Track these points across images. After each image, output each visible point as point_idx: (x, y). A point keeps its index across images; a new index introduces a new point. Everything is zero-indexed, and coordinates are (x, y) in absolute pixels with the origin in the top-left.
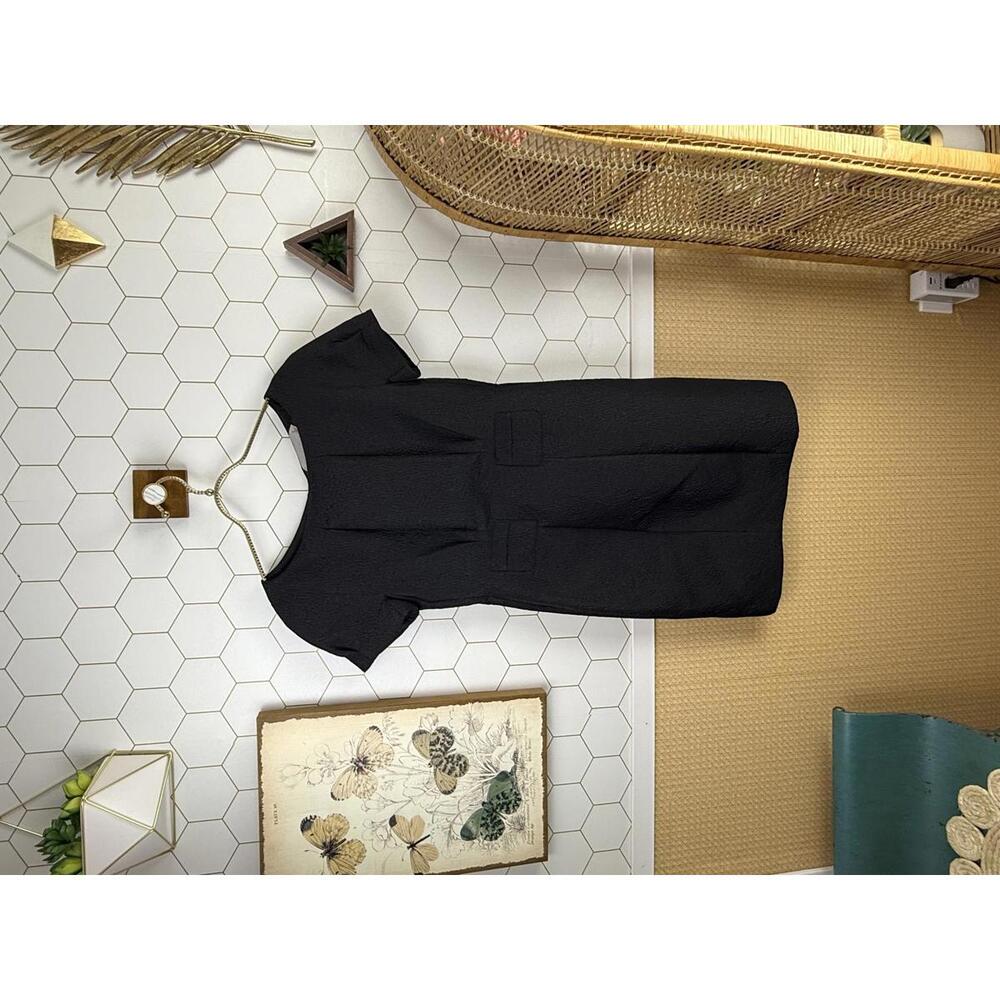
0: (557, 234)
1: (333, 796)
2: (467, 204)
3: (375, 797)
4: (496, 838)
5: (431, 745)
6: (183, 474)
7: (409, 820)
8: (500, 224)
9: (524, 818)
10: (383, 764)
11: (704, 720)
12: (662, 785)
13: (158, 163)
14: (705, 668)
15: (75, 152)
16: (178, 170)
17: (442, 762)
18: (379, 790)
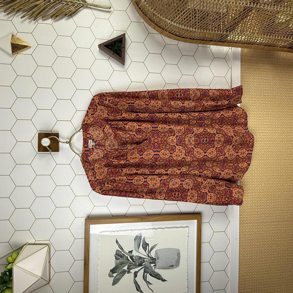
0: (206, 41)
2: (171, 29)
6: (57, 135)
8: (183, 37)
11: (259, 238)
12: (242, 264)
13: (52, 15)
14: (259, 217)
15: (21, 10)
16: (59, 17)
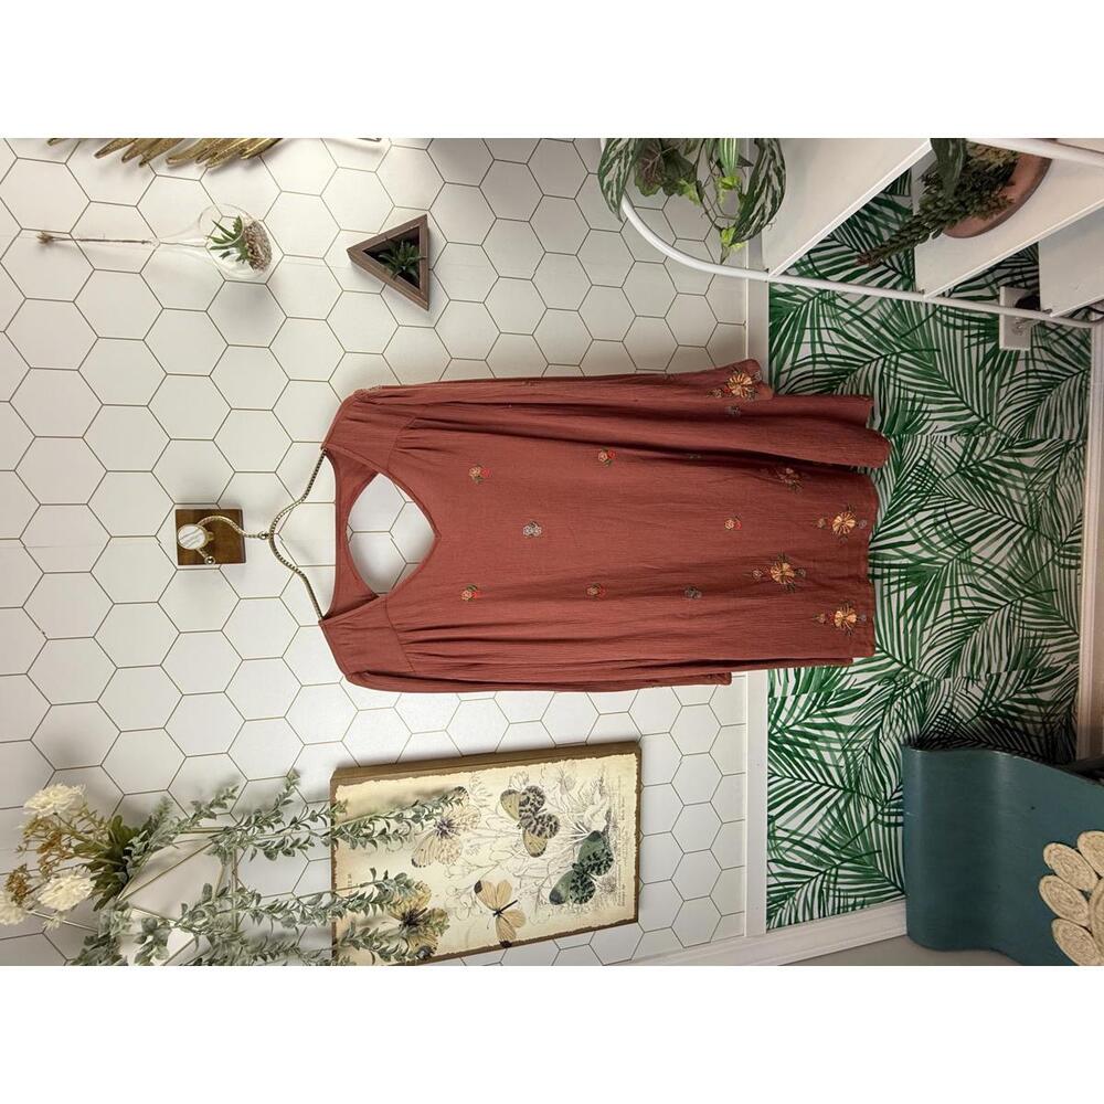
1: (414, 863)
3: (460, 862)
4: (586, 901)
5: (520, 805)
6: (236, 515)
7: (496, 886)
9: (615, 879)
10: (469, 827)
13: (197, 150)
16: (223, 160)
17: (531, 823)
18: (464, 854)
